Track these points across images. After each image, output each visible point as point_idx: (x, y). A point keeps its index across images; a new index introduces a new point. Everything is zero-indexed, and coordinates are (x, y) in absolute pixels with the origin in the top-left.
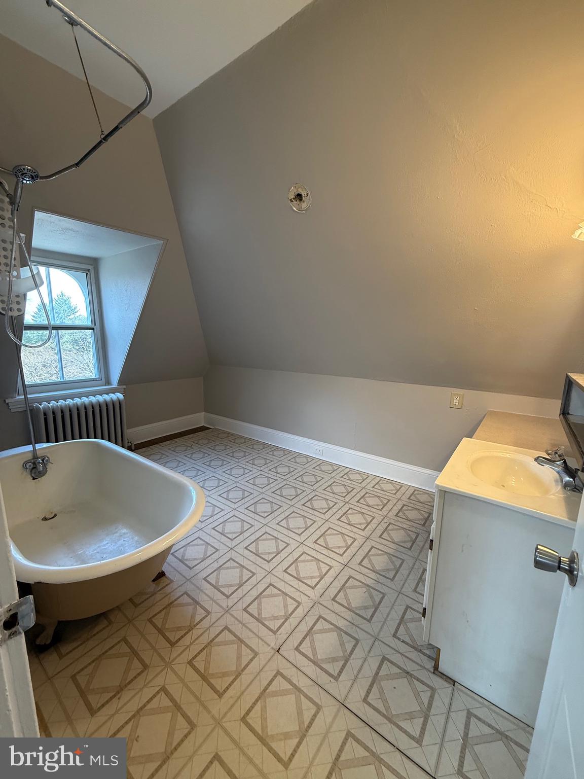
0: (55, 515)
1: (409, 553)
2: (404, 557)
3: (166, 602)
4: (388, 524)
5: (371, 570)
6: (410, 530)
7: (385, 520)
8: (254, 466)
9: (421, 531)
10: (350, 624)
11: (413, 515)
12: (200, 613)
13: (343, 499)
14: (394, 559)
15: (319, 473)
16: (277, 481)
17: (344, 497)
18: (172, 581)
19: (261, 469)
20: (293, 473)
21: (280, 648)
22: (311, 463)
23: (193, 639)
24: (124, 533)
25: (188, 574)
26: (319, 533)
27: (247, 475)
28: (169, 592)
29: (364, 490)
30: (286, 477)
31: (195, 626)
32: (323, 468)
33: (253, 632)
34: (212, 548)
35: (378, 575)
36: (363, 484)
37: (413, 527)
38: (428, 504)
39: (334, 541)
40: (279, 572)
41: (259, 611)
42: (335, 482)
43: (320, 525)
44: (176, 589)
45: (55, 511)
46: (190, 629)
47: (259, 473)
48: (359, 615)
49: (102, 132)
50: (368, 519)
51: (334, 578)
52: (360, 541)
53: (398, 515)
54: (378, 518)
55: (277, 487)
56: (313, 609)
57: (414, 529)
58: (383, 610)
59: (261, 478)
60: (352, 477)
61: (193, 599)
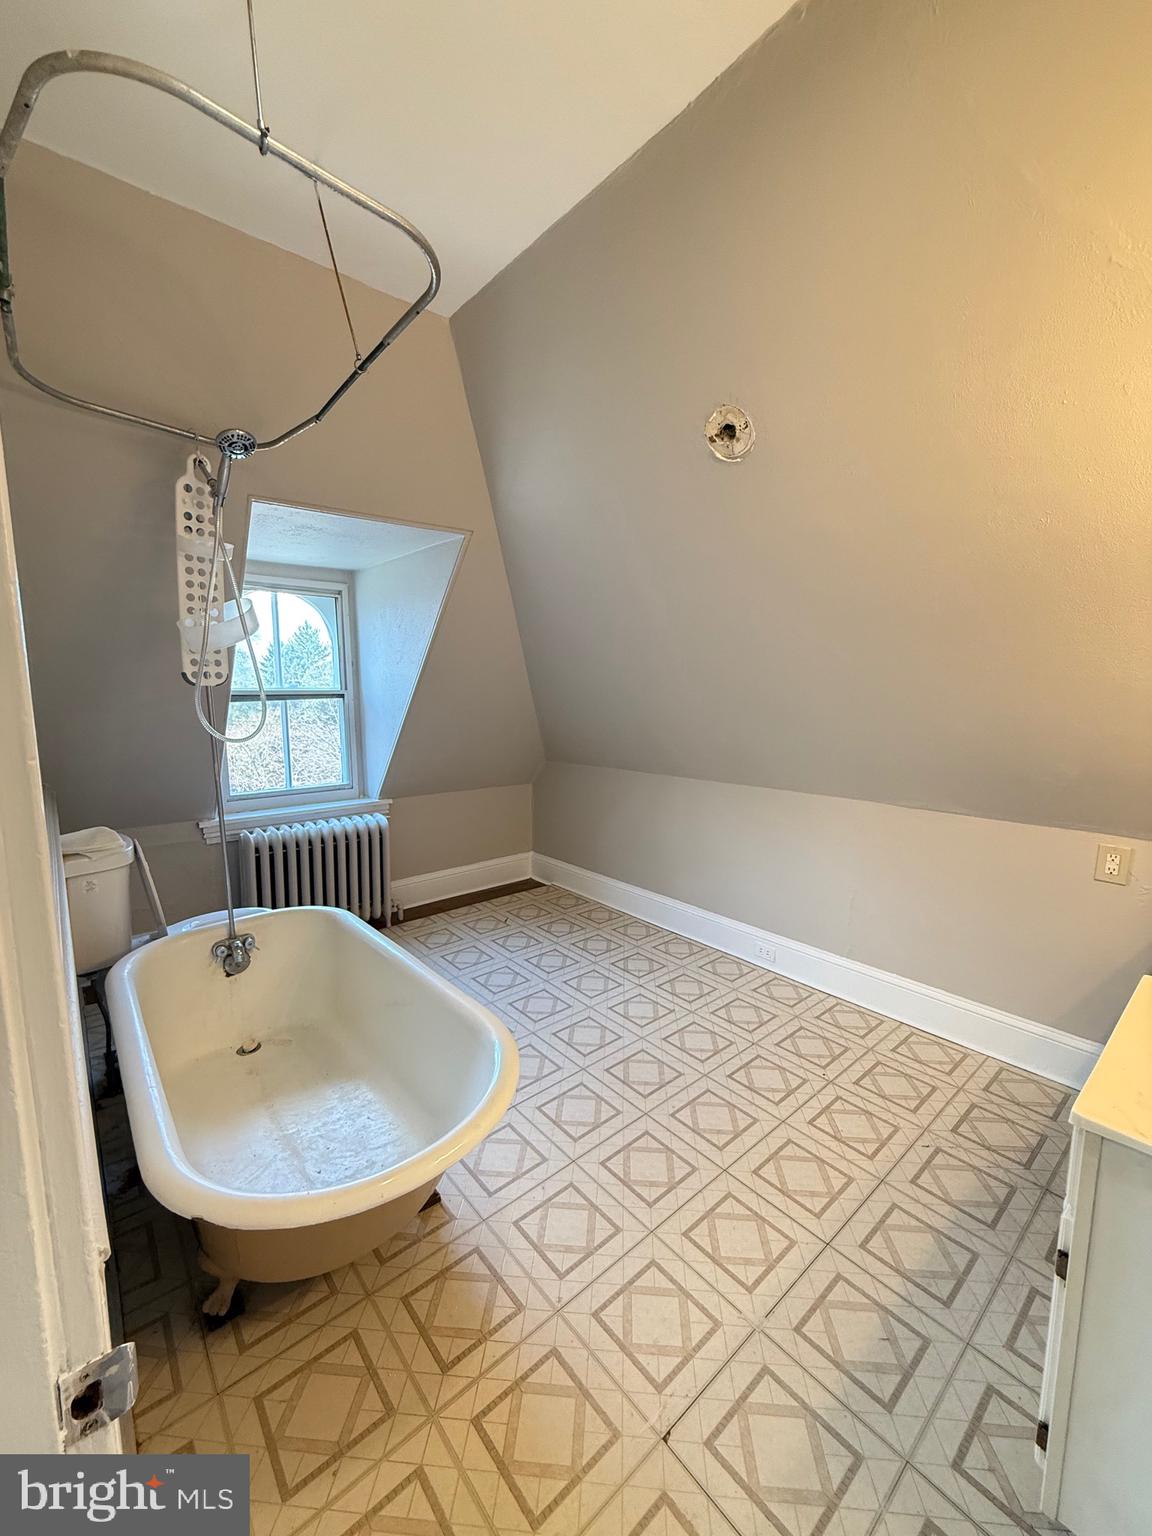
0: (259, 1046)
1: (990, 1235)
2: (977, 1245)
3: (435, 1265)
4: (932, 1150)
5: (891, 1267)
6: (990, 1175)
7: (926, 1139)
8: (627, 975)
9: (1019, 1180)
10: (838, 1405)
11: (998, 1134)
12: (503, 1307)
13: (820, 1072)
14: (951, 1247)
15: (767, 1005)
16: (673, 1014)
17: (824, 1068)
18: (452, 1218)
19: (642, 981)
20: (709, 999)
21: (669, 1433)
22: (749, 977)
23: (485, 1366)
24: (370, 1102)
25: (486, 1206)
26: (764, 1150)
27: (611, 994)
28: (447, 1241)
29: (870, 1056)
30: (694, 1006)
31: (491, 1333)
32: (777, 992)
33: (612, 1378)
34: (535, 1155)
35: (909, 1285)
36: (870, 1041)
37: (999, 1166)
38: (1039, 1110)
39: (801, 1176)
40: (671, 1234)
41: (627, 1325)
42: (801, 1028)
43: (767, 1130)
44: (459, 1237)
45: (260, 1036)
46: (482, 1337)
47: (637, 991)
48: (863, 1387)
49: (358, 355)
50: (882, 1130)
51: (800, 1272)
52: (863, 1184)
53: (960, 1130)
54: (907, 1133)
55: (674, 1027)
56: (748, 1345)
57: (1001, 1174)
58: (924, 1385)
59: (640, 1002)
60: (842, 1019)
61: (490, 1267)
